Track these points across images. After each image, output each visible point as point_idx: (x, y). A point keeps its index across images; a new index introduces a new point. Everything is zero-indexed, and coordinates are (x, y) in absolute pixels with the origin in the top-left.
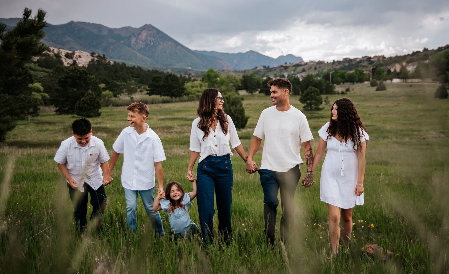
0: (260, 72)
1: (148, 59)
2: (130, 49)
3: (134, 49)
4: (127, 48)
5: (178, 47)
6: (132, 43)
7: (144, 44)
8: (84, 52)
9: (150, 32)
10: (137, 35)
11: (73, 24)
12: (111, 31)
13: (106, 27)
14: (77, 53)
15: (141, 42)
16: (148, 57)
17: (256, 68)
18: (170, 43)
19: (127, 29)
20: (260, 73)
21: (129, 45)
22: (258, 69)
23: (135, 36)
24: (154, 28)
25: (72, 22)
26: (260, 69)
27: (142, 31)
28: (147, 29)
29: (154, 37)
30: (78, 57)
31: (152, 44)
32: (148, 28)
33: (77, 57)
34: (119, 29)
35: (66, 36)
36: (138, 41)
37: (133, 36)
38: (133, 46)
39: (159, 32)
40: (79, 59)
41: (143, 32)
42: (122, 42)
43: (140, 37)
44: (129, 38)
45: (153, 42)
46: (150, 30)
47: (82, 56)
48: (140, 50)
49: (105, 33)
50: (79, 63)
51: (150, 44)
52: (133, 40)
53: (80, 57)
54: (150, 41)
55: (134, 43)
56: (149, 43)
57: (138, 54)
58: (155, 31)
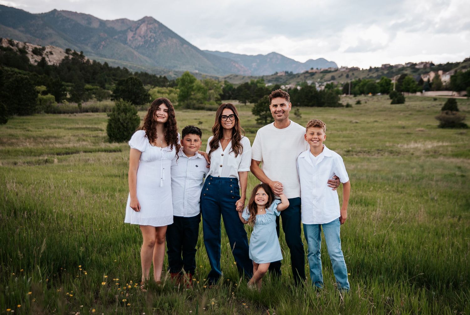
0: (281, 79)
1: (148, 59)
2: (126, 46)
3: (130, 46)
4: (122, 45)
5: (185, 46)
6: (128, 39)
7: (143, 40)
8: (57, 48)
9: (151, 26)
10: (134, 29)
11: (56, 13)
12: (102, 23)
13: (97, 19)
14: (48, 48)
15: (139, 38)
16: (148, 56)
17: (277, 73)
18: (175, 40)
19: (123, 21)
20: (280, 80)
21: (125, 42)
22: (278, 75)
23: (132, 31)
24: (155, 21)
25: (55, 10)
26: (282, 76)
27: (141, 24)
28: (146, 22)
29: (155, 33)
30: (49, 53)
31: (153, 40)
32: (148, 21)
33: (47, 54)
34: (113, 21)
35: (47, 28)
36: (136, 36)
37: (129, 30)
38: (129, 43)
39: (161, 26)
40: (50, 56)
41: (142, 25)
42: (116, 37)
43: (138, 31)
44: (125, 32)
45: (154, 38)
46: (150, 24)
47: (53, 53)
48: (137, 48)
49: (95, 25)
50: (49, 61)
51: (150, 40)
52: (130, 35)
53: (51, 53)
54: (150, 37)
55: (131, 39)
56: (150, 39)
57: (136, 53)
58: (156, 25)
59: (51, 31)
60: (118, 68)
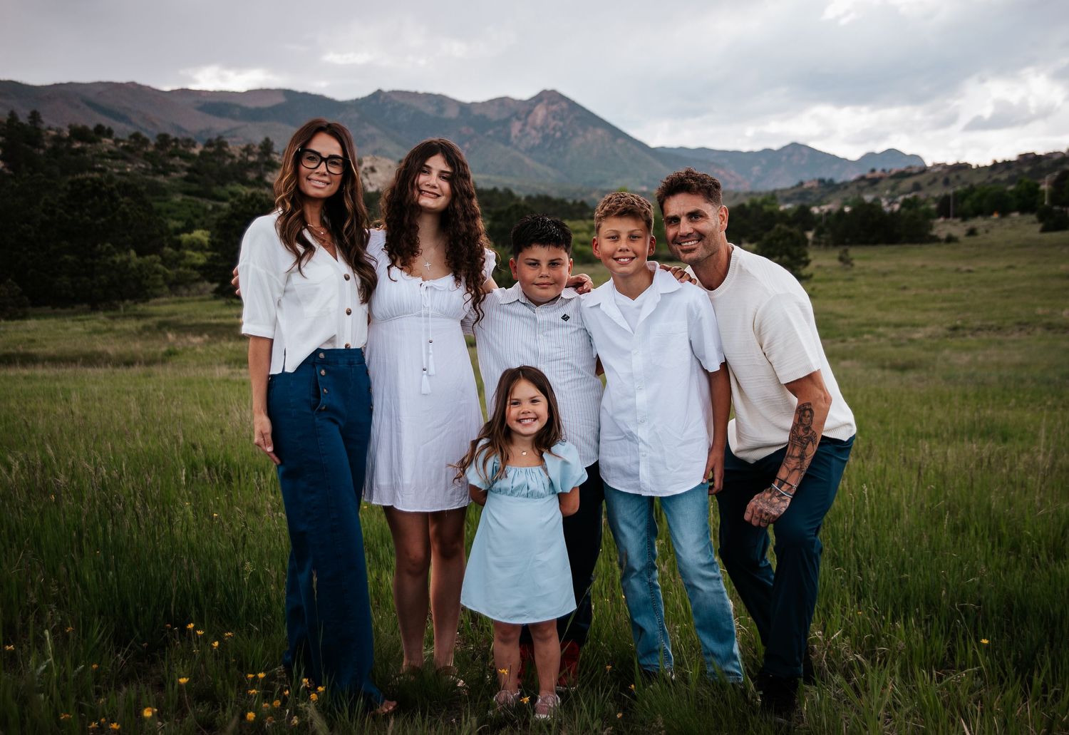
0: (811, 194)
1: (550, 171)
2: (509, 148)
3: (516, 147)
4: (502, 147)
5: (620, 141)
6: (513, 135)
7: (540, 135)
8: (384, 160)
9: (554, 107)
10: (523, 116)
11: (382, 97)
12: (465, 108)
13: (454, 101)
14: (367, 161)
15: (533, 132)
16: (550, 165)
17: (801, 184)
18: (600, 132)
19: (502, 102)
20: (809, 197)
21: (506, 141)
22: (805, 186)
23: (519, 119)
24: (562, 98)
25: (379, 92)
26: (812, 188)
27: (535, 106)
28: (545, 101)
29: (562, 119)
30: (368, 170)
31: (558, 134)
32: (549, 98)
33: (366, 172)
34: (483, 104)
35: (366, 124)
36: (528, 129)
37: (514, 119)
38: (515, 142)
39: (573, 106)
40: (371, 175)
41: (538, 107)
42: (491, 132)
43: (530, 119)
44: (506, 123)
45: (561, 130)
46: (553, 103)
47: (377, 169)
48: (531, 150)
49: (452, 113)
50: (370, 184)
51: (554, 135)
52: (516, 127)
53: (373, 170)
54: (554, 129)
55: (519, 134)
56: (552, 132)
57: (527, 161)
58: (564, 105)
59: (372, 130)
60: (495, 190)
